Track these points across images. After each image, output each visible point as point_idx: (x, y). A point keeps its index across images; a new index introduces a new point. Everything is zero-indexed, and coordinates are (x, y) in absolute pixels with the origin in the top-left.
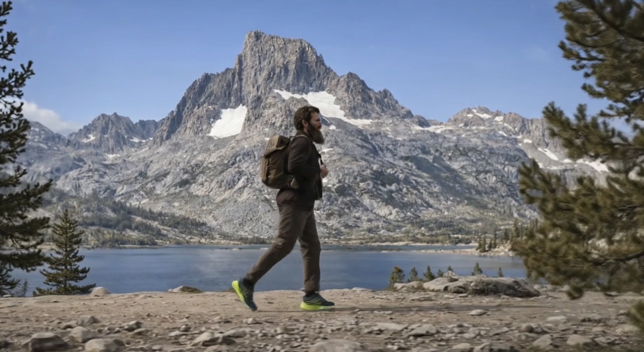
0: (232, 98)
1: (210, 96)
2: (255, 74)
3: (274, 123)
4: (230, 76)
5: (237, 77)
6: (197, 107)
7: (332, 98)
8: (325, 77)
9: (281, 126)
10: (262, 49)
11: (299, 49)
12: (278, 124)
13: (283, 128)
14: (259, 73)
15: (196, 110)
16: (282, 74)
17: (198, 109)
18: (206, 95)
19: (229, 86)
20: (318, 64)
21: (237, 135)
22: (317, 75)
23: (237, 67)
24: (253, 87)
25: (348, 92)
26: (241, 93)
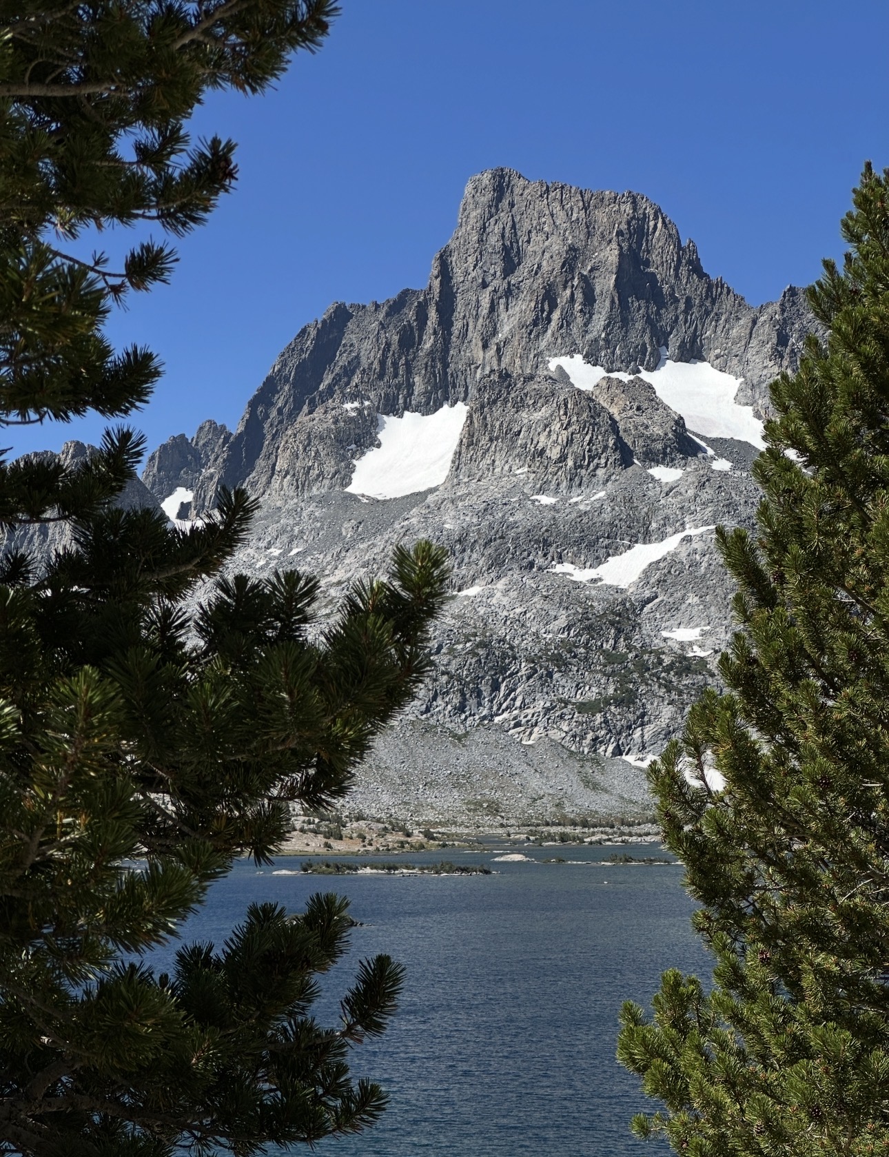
0: (417, 379)
1: (348, 372)
2: (493, 308)
3: (543, 451)
4: (410, 314)
5: (433, 314)
6: (305, 409)
7: (730, 384)
8: (707, 313)
9: (563, 458)
10: (514, 226)
11: (629, 223)
12: (554, 453)
13: (570, 463)
14: (503, 301)
15: (302, 418)
16: (577, 307)
17: (311, 412)
18: (337, 370)
19: (409, 340)
20: (683, 271)
21: (431, 491)
22: (682, 306)
23: (437, 283)
24: (485, 346)
25: (782, 357)
26: (446, 365)
